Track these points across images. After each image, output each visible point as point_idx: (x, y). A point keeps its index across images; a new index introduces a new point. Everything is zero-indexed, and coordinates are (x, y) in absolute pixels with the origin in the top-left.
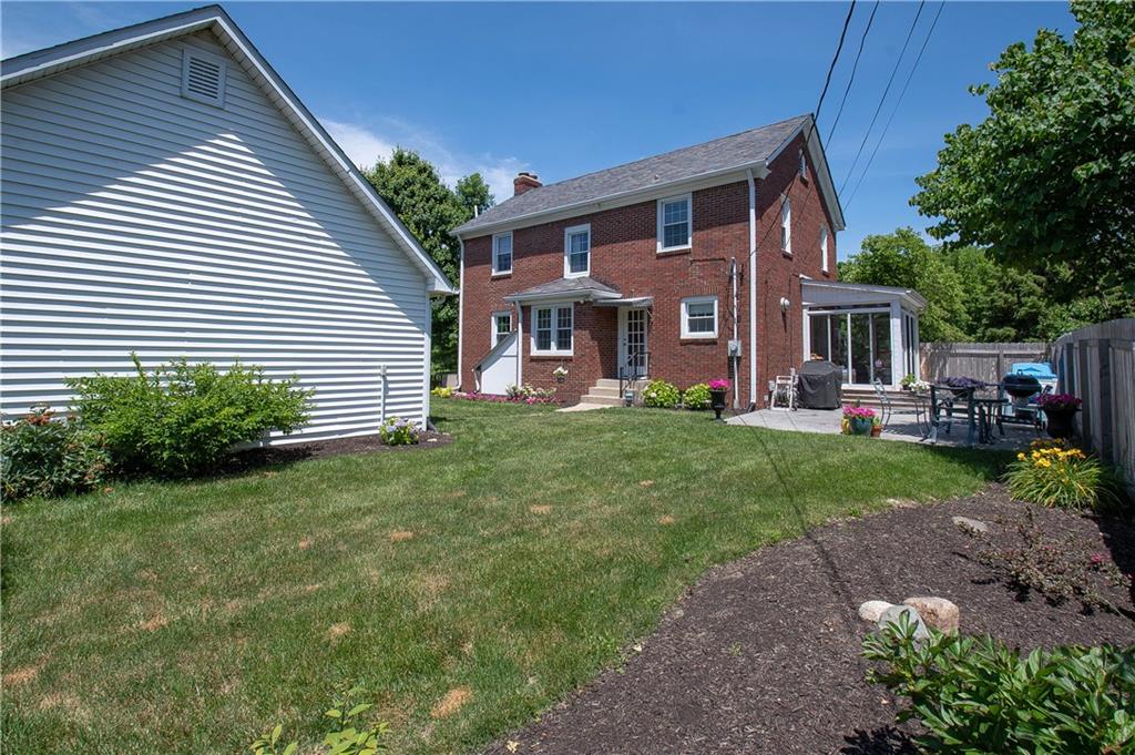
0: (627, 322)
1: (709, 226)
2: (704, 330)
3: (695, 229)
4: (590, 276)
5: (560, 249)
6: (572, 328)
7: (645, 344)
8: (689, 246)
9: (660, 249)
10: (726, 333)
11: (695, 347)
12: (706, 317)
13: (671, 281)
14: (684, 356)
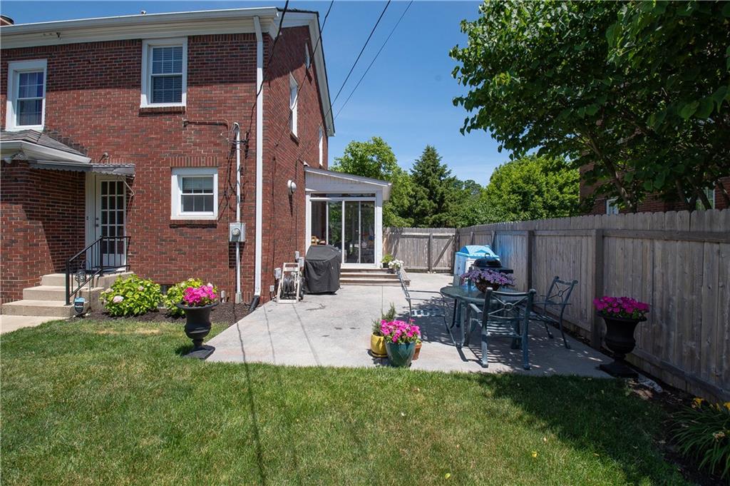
0: (99, 196)
1: (208, 82)
2: (200, 210)
3: (190, 84)
4: (45, 131)
7: (124, 225)
8: (184, 104)
9: (145, 102)
10: (227, 214)
11: (189, 230)
12: (203, 194)
13: (159, 146)
14: (175, 241)
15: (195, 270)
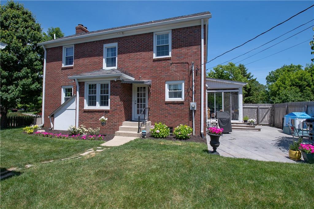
0: (136, 93)
1: (180, 46)
2: (176, 97)
3: (173, 48)
4: (118, 69)
5: (101, 54)
6: (109, 95)
8: (170, 56)
9: (155, 57)
10: (189, 98)
11: (173, 105)
12: (177, 91)
13: (161, 73)
14: (167, 109)
15: (175, 121)
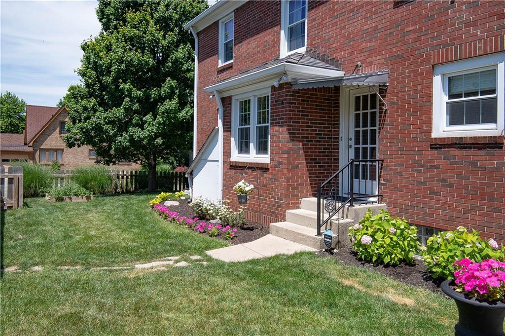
0: (353, 113)
2: (476, 122)
4: (307, 51)
6: (269, 124)
7: (377, 146)
11: (457, 152)
12: (479, 97)
